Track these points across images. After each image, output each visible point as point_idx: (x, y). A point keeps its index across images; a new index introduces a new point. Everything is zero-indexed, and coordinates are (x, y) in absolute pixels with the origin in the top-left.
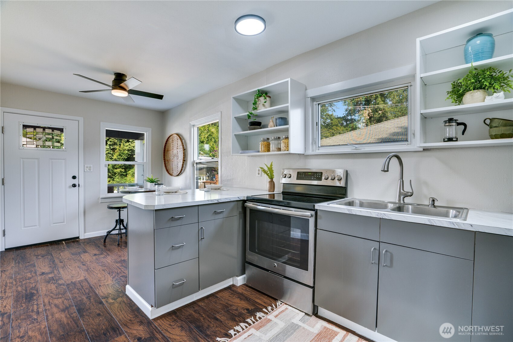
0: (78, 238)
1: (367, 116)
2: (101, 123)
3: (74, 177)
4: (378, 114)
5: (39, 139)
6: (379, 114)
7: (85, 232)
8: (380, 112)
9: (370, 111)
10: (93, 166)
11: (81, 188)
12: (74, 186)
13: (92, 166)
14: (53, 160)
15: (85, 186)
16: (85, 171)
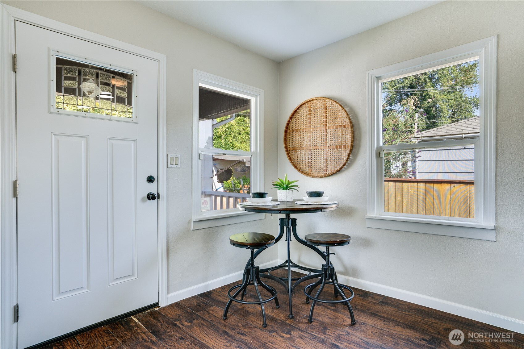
0: (157, 305)
1: (413, 105)
2: (194, 70)
3: (150, 180)
4: (427, 103)
5: (89, 92)
6: (429, 102)
7: (168, 293)
8: (429, 100)
9: (417, 99)
10: (181, 155)
11: (163, 202)
12: (151, 197)
13: (179, 156)
14: (113, 141)
15: (168, 197)
16: (169, 166)
